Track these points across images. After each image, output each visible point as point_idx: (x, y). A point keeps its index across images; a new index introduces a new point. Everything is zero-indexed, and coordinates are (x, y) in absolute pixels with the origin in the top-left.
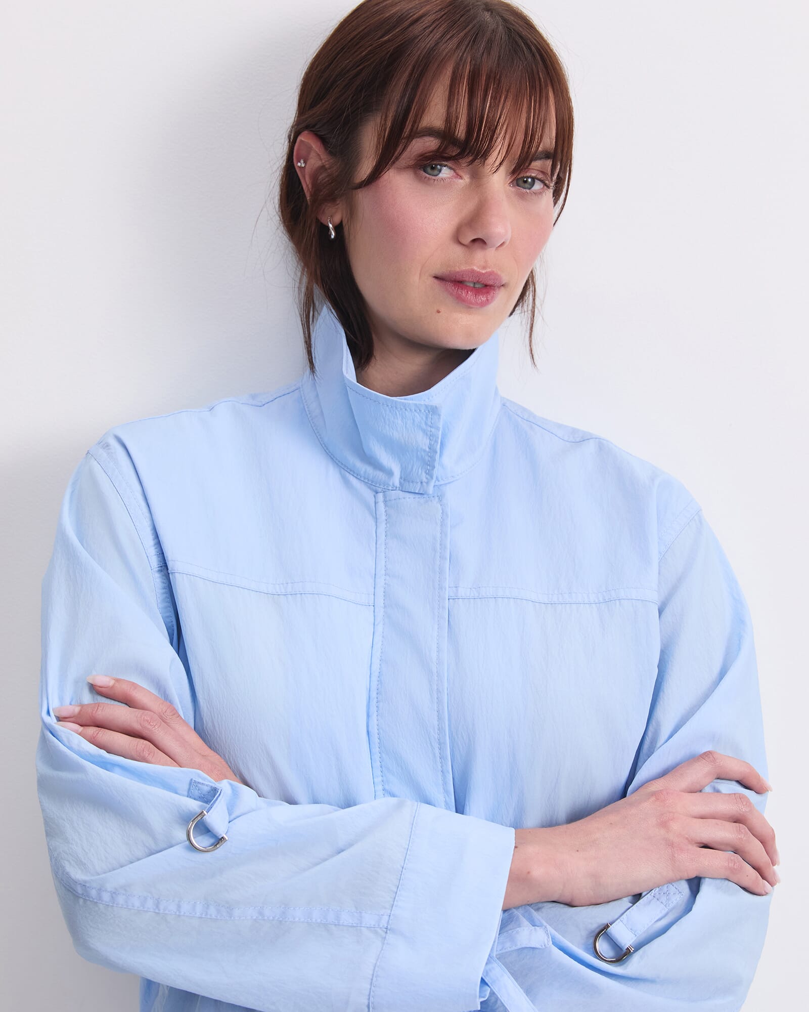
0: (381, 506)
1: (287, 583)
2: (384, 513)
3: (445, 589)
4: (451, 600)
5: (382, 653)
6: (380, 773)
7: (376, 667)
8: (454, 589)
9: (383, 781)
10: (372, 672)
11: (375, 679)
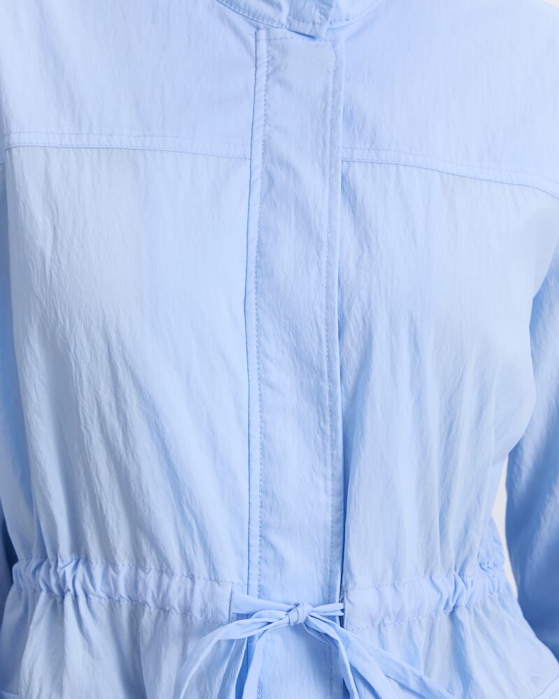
0: (263, 45)
1: (145, 136)
2: (266, 54)
3: (339, 148)
4: (345, 163)
5: (260, 217)
6: (256, 360)
7: (254, 235)
8: (349, 150)
9: (259, 369)
10: (249, 240)
11: (253, 249)
